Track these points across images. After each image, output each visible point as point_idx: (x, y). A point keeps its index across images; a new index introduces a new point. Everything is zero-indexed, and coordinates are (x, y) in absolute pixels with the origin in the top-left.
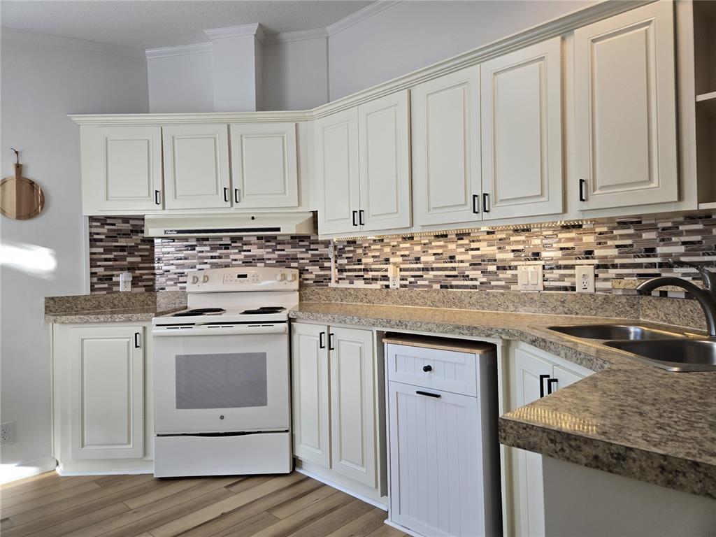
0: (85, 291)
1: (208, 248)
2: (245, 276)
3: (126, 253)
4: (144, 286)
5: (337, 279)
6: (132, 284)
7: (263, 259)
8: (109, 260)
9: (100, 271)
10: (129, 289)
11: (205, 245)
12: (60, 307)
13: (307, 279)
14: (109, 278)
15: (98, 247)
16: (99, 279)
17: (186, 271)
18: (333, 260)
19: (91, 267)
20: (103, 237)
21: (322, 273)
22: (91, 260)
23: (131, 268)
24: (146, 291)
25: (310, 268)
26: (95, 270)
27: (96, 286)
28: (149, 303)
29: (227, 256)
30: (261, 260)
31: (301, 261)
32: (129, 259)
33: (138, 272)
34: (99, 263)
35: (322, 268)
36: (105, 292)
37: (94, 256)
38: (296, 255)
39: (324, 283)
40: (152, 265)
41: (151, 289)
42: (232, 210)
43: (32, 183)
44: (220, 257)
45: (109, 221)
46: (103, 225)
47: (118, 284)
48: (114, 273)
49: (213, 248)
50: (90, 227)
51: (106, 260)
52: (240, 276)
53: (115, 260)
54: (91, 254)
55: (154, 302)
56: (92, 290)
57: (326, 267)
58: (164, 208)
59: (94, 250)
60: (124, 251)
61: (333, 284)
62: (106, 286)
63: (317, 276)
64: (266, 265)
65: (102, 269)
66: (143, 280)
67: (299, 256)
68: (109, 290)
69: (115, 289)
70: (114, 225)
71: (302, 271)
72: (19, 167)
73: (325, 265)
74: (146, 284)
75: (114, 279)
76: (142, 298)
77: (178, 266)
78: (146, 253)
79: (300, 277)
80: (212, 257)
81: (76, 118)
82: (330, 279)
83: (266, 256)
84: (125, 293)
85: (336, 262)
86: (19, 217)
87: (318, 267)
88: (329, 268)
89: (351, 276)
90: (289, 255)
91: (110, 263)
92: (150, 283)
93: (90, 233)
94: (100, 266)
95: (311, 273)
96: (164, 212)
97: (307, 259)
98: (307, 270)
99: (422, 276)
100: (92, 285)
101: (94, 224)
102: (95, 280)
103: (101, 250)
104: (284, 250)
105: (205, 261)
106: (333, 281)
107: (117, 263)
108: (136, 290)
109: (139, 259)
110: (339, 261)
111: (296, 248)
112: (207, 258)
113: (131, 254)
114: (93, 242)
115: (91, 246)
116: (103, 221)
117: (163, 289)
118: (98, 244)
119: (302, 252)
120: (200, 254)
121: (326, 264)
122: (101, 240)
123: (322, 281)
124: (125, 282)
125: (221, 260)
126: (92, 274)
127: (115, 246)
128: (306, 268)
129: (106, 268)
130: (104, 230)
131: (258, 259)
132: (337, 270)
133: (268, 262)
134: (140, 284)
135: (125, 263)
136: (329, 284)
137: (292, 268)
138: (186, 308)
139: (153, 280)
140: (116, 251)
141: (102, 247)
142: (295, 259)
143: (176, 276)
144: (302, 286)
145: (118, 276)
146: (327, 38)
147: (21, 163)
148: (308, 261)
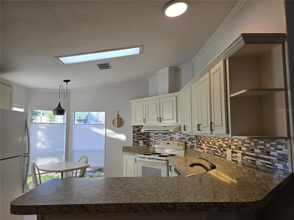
0: (132, 145)
2: (169, 144)
3: (142, 135)
4: (147, 145)
5: (197, 147)
6: (144, 144)
9: (135, 140)
10: (142, 145)
12: (126, 149)
13: (188, 146)
14: (138, 142)
15: (135, 134)
16: (135, 142)
17: (156, 141)
18: (195, 140)
19: (133, 139)
20: (136, 131)
22: (133, 137)
23: (143, 139)
24: (147, 146)
25: (188, 142)
26: (134, 140)
27: (134, 144)
28: (148, 149)
29: (166, 137)
31: (186, 140)
32: (143, 137)
33: (145, 140)
34: (135, 138)
35: (192, 142)
36: (136, 146)
37: (134, 136)
38: (184, 137)
39: (193, 148)
40: (149, 138)
41: (148, 145)
42: (160, 124)
43: (120, 119)
44: (164, 137)
45: (138, 127)
46: (136, 128)
47: (140, 144)
48: (139, 141)
50: (133, 128)
51: (137, 137)
52: (168, 144)
53: (139, 137)
54: (133, 135)
55: (149, 149)
56: (133, 145)
58: (146, 124)
59: (134, 134)
60: (142, 134)
61: (195, 149)
62: (137, 144)
63: (191, 145)
65: (136, 140)
66: (146, 143)
68: (137, 145)
69: (139, 145)
70: (139, 127)
71: (186, 143)
72: (118, 115)
74: (147, 143)
75: (139, 142)
76: (146, 148)
77: (155, 139)
78: (148, 135)
79: (185, 145)
80: (162, 137)
81: (131, 101)
82: (195, 147)
84: (141, 146)
86: (117, 127)
87: (191, 142)
88: (194, 143)
90: (182, 137)
91: (138, 138)
92: (149, 144)
93: (133, 130)
95: (189, 144)
96: (146, 125)
98: (188, 143)
100: (133, 144)
101: (134, 128)
102: (134, 142)
103: (136, 134)
107: (140, 138)
108: (145, 146)
109: (146, 137)
111: (184, 135)
113: (143, 136)
114: (134, 132)
115: (133, 134)
116: (136, 127)
117: (151, 146)
118: (135, 133)
119: (186, 137)
120: (159, 136)
121: (193, 141)
122: (136, 132)
123: (192, 147)
124: (142, 143)
126: (133, 141)
128: (187, 142)
129: (137, 139)
130: (137, 129)
132: (196, 143)
134: (146, 144)
135: (142, 138)
137: (183, 142)
138: (155, 152)
139: (149, 143)
140: (139, 135)
142: (184, 139)
143: (154, 142)
144: (186, 148)
145: (140, 141)
146: (193, 64)
147: (119, 114)
148: (188, 140)
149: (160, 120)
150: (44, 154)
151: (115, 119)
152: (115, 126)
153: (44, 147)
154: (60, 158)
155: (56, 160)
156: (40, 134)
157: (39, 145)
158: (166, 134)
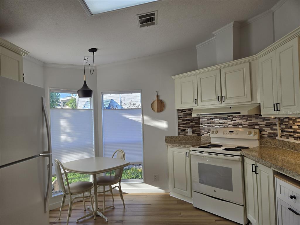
0: (177, 135)
1: (219, 119)
2: (233, 132)
3: (190, 122)
4: (197, 133)
5: (281, 136)
6: (192, 133)
7: (242, 124)
8: (184, 124)
9: (181, 128)
10: (191, 134)
12: (170, 140)
13: (264, 135)
14: (184, 130)
15: (181, 120)
16: (181, 131)
17: (210, 128)
18: (278, 125)
19: (179, 126)
20: (182, 116)
21: (272, 132)
22: (178, 124)
23: (192, 127)
24: (197, 135)
25: (265, 129)
26: (180, 128)
27: (180, 133)
28: (198, 140)
30: (241, 124)
31: (260, 126)
32: (191, 124)
33: (194, 128)
34: (181, 125)
35: (272, 129)
36: (183, 135)
37: (179, 123)
38: (258, 122)
39: (274, 137)
40: (199, 126)
41: (199, 134)
42: (222, 105)
43: (161, 101)
45: (184, 111)
46: (182, 112)
47: (187, 132)
48: (186, 128)
50: (178, 113)
51: (183, 124)
52: (230, 132)
53: (186, 124)
54: (178, 122)
55: (200, 140)
56: (179, 135)
57: (274, 129)
58: (198, 106)
59: (179, 121)
60: (189, 121)
61: (278, 138)
62: (183, 133)
63: (269, 133)
64: (244, 127)
65: (182, 127)
66: (196, 131)
67: (259, 123)
68: (184, 134)
69: (186, 134)
70: (186, 112)
71: (261, 131)
74: (197, 132)
75: (186, 131)
76: (196, 138)
77: (208, 126)
78: (197, 121)
79: (260, 133)
81: (173, 77)
82: (277, 135)
83: (243, 123)
84: (190, 136)
85: (280, 126)
86: (158, 112)
87: (270, 129)
88: (276, 130)
90: (254, 122)
91: (185, 125)
92: (199, 132)
93: (178, 115)
94: (181, 126)
95: (266, 131)
96: (198, 107)
97: (264, 124)
98: (264, 130)
100: (179, 133)
101: (179, 112)
102: (180, 131)
103: (182, 121)
104: (251, 120)
105: (218, 124)
106: (278, 136)
107: (187, 125)
108: (194, 135)
109: (195, 124)
110: (282, 126)
111: (258, 119)
113: (192, 122)
114: (179, 118)
115: (178, 120)
116: (182, 111)
117: (203, 135)
118: (180, 119)
119: (261, 121)
121: (274, 127)
122: (181, 117)
123: (273, 136)
124: (190, 132)
126: (179, 129)
127: (186, 119)
128: (263, 129)
130: (182, 114)
132: (280, 131)
133: (244, 125)
134: (195, 133)
135: (190, 125)
136: (277, 137)
137: (256, 129)
138: (210, 143)
139: (200, 131)
140: (187, 121)
141: (182, 119)
142: (258, 124)
143: (207, 130)
144: (261, 137)
145: (187, 130)
146: (273, 13)
147: (158, 95)
148: (264, 126)
149: (222, 99)
150: (71, 149)
151: (154, 101)
152: (154, 110)
153: (70, 140)
154: (89, 152)
155: (86, 156)
156: (63, 123)
157: (63, 137)
158: (226, 119)
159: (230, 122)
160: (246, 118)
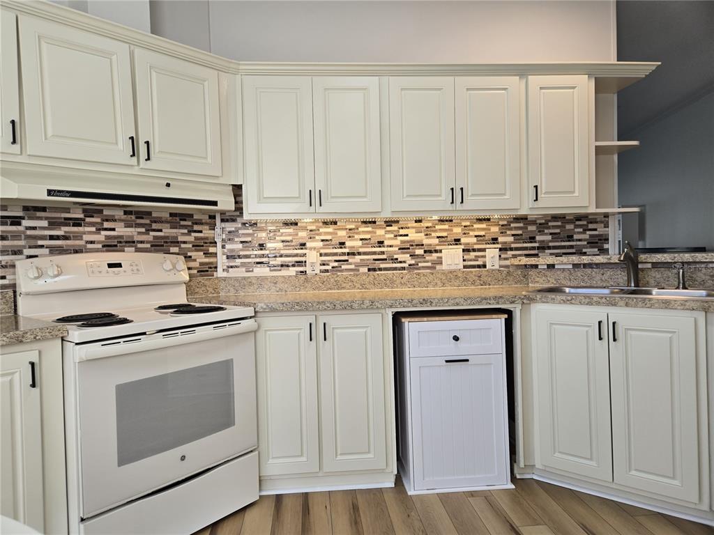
1: (45, 223)
2: (119, 265)
5: (225, 267)
7: (134, 242)
11: (40, 218)
13: (190, 268)
18: (219, 245)
21: (207, 260)
25: (193, 255)
29: (78, 237)
30: (131, 243)
31: (183, 246)
35: (207, 254)
38: (177, 237)
39: (209, 273)
44: (66, 238)
49: (53, 224)
52: (110, 266)
57: (211, 253)
61: (220, 273)
63: (201, 264)
64: (138, 250)
73: (210, 251)
80: (52, 238)
82: (216, 267)
85: (223, 247)
87: (202, 253)
88: (215, 255)
89: (249, 263)
90: (167, 237)
95: (195, 260)
98: (190, 257)
99: (347, 261)
104: (161, 231)
105: (40, 243)
106: (220, 269)
110: (228, 246)
111: (176, 228)
112: (43, 238)
119: (183, 234)
120: (29, 232)
121: (212, 250)
123: (206, 270)
125: (68, 242)
131: (126, 242)
132: (225, 256)
133: (140, 246)
136: (215, 273)
142: (176, 243)
148: (190, 246)
158: (80, 225)
159: (90, 233)
160: (146, 224)
